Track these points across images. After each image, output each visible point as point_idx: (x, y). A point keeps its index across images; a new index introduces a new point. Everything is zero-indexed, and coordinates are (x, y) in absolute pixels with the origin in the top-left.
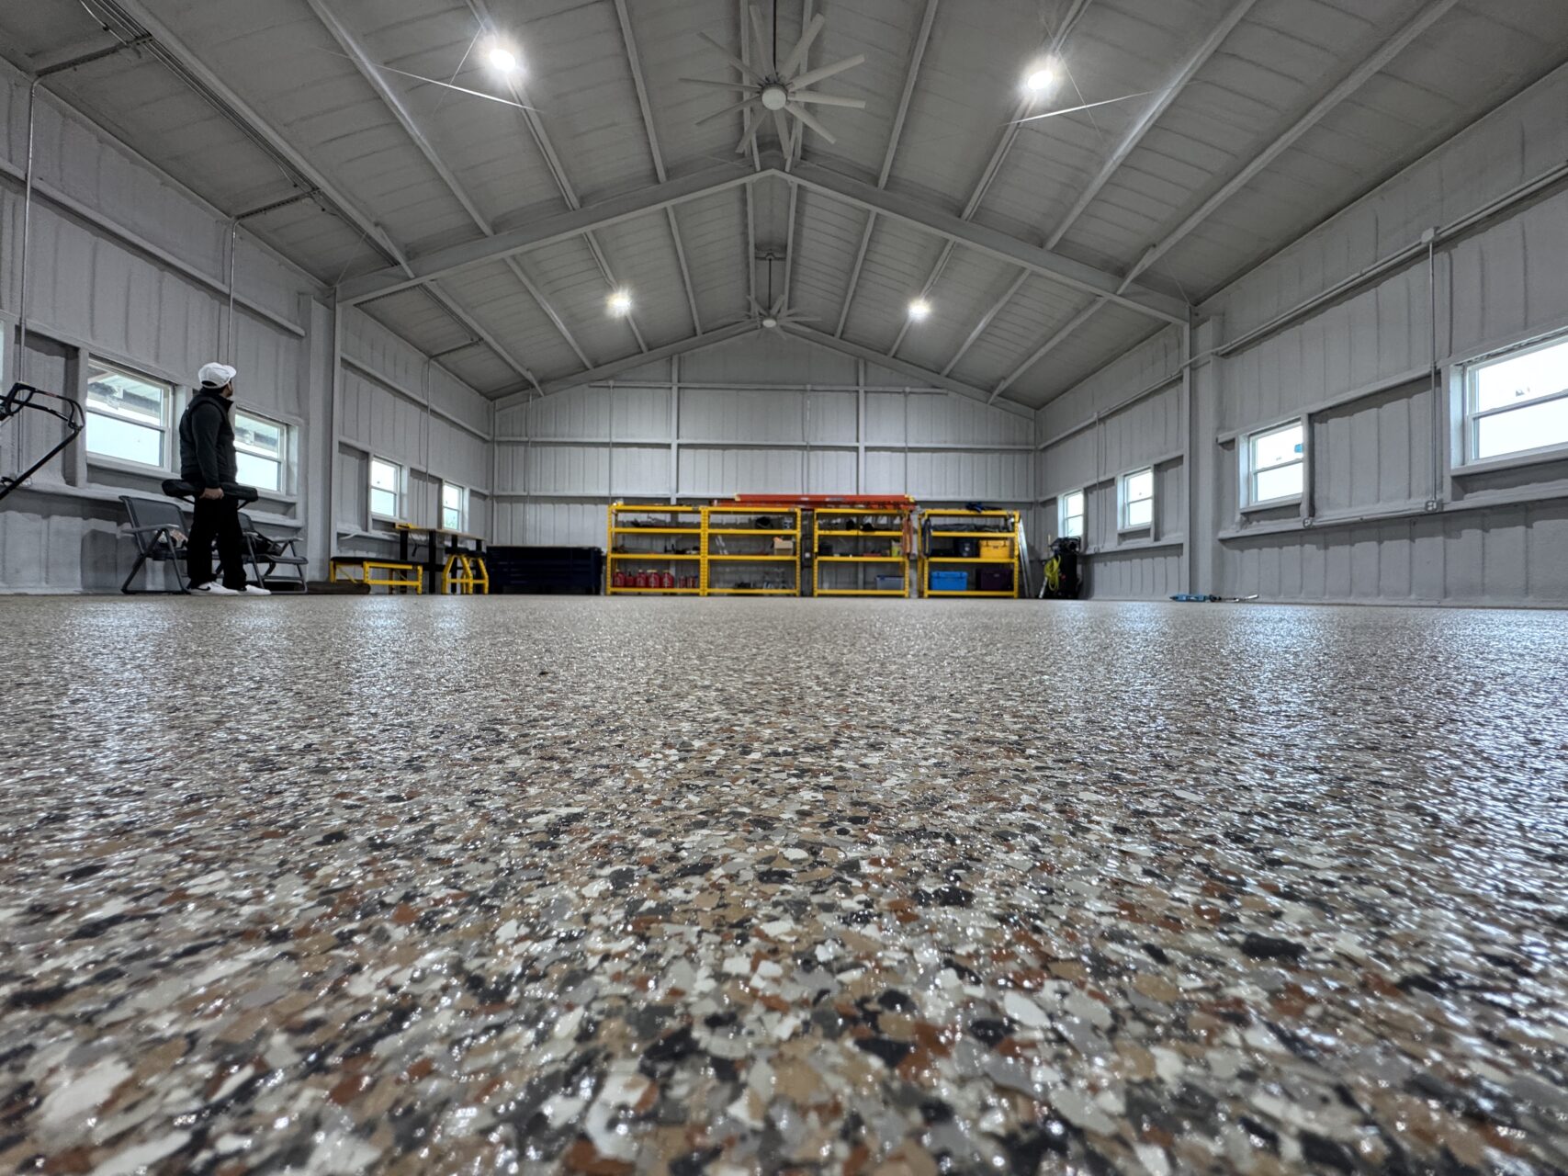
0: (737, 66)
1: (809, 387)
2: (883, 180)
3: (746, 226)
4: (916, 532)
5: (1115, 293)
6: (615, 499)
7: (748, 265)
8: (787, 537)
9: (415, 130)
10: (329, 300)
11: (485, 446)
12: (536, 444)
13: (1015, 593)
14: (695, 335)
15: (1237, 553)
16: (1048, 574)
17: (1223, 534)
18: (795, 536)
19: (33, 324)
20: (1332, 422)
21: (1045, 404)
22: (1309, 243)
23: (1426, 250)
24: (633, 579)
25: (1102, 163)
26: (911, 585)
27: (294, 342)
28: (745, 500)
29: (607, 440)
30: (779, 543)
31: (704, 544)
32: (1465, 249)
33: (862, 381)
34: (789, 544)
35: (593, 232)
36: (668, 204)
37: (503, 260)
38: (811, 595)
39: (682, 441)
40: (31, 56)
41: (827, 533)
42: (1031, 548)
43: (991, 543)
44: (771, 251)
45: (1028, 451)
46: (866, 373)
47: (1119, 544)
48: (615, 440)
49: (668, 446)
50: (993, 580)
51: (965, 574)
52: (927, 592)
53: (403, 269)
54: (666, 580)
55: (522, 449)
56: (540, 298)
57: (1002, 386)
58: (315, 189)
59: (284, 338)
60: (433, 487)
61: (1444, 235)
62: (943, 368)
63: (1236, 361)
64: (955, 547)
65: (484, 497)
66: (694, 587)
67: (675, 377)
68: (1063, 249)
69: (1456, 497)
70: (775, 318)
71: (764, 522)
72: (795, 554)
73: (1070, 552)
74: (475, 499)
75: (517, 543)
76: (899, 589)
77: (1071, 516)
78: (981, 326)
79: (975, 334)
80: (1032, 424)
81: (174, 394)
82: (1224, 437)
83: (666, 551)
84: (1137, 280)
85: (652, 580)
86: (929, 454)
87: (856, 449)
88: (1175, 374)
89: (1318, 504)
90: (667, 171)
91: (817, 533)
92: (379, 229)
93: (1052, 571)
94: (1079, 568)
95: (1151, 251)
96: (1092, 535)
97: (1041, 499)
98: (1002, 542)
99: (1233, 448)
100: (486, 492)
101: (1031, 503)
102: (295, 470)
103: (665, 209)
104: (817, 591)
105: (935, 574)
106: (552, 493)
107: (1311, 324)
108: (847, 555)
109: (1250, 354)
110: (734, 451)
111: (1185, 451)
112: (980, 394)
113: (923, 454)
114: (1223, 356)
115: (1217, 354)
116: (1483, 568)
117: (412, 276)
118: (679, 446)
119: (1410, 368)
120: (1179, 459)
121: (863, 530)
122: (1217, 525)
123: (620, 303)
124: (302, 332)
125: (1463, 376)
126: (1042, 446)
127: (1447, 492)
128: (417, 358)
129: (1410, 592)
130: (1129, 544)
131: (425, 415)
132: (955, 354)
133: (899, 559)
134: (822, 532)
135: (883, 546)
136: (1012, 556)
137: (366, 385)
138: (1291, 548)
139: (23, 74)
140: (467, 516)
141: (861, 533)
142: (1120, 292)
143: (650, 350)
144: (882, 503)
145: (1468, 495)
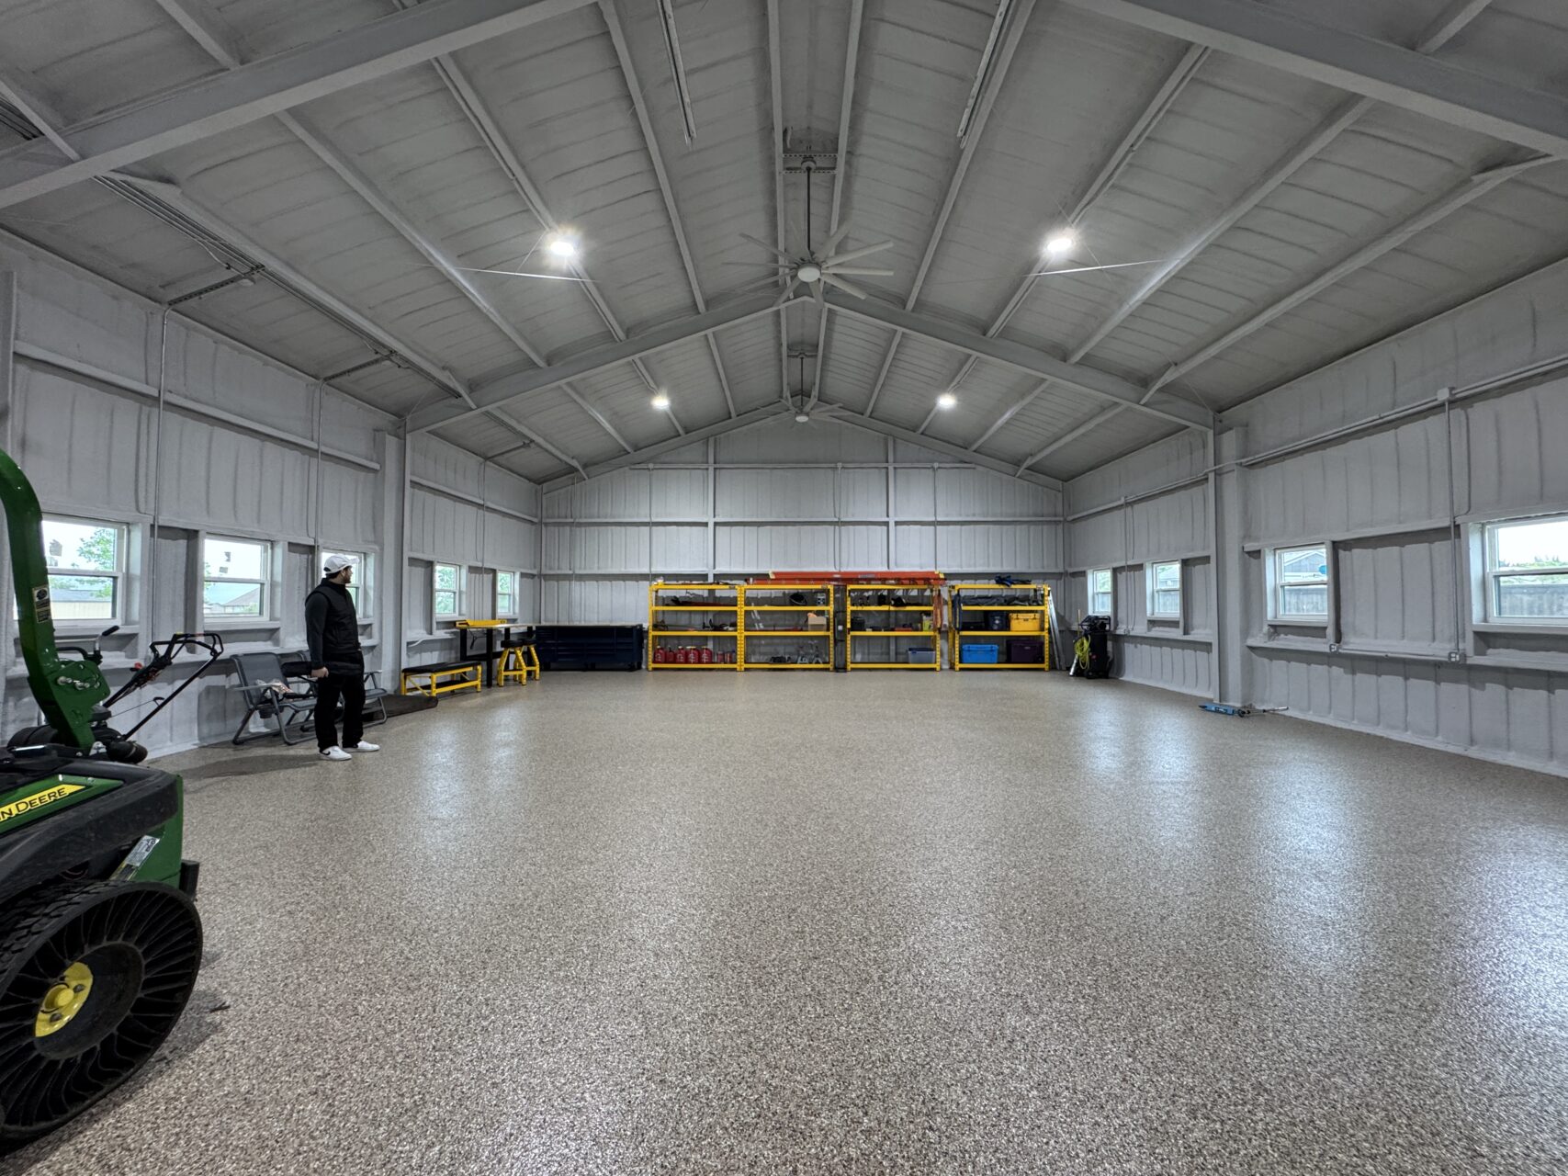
0: (775, 252)
1: (840, 465)
2: (910, 305)
3: (780, 332)
4: (946, 603)
5: (1138, 403)
6: (655, 576)
7: (781, 360)
8: (819, 613)
9: (483, 303)
10: (400, 432)
11: (534, 527)
12: (580, 525)
13: (1045, 665)
14: (730, 418)
15: (1266, 661)
16: (1078, 653)
17: (1251, 642)
18: (828, 611)
19: (164, 520)
20: (1356, 551)
21: (1073, 477)
22: (1328, 376)
23: (1442, 405)
24: (675, 657)
25: (1121, 302)
26: (942, 655)
27: (371, 475)
28: (781, 578)
29: (647, 520)
30: (813, 619)
31: (741, 621)
32: (1480, 411)
33: (891, 458)
34: (822, 620)
35: (640, 359)
36: (709, 332)
37: (559, 387)
38: (844, 669)
39: (718, 519)
40: (162, 287)
41: (860, 608)
42: (1060, 618)
43: (1021, 616)
44: (803, 349)
45: (1056, 523)
46: (894, 448)
47: (1149, 630)
48: (654, 520)
49: (706, 524)
50: (1023, 653)
51: (996, 647)
52: (958, 666)
53: (464, 400)
54: (705, 656)
55: (568, 529)
56: (586, 406)
57: (1029, 462)
58: (392, 352)
59: (362, 475)
60: (488, 577)
61: (1458, 396)
62: (971, 444)
63: (1261, 473)
64: (985, 621)
65: (533, 576)
66: (731, 662)
67: (711, 459)
68: (1086, 361)
69: (1479, 652)
70: (807, 414)
71: (797, 598)
72: (828, 630)
73: (1099, 630)
74: (525, 579)
75: (564, 623)
76: (930, 662)
77: (1098, 593)
78: (1007, 415)
79: (1000, 422)
80: (1060, 495)
81: (272, 548)
82: (1250, 546)
83: (704, 628)
84: (1161, 390)
85: (691, 656)
86: (958, 527)
87: (887, 524)
88: (1200, 476)
89: (1343, 629)
90: (707, 303)
91: (850, 608)
92: (447, 373)
93: (1083, 649)
94: (1110, 644)
95: (1172, 368)
96: (1121, 615)
97: (1071, 570)
98: (1032, 615)
99: (1259, 557)
100: (535, 572)
101: (1061, 574)
102: (371, 593)
103: (706, 335)
104: (850, 666)
105: (965, 647)
106: (595, 571)
107: (1332, 452)
108: (880, 630)
109: (1274, 469)
110: (768, 527)
111: (1212, 552)
112: (1010, 468)
113: (951, 527)
114: (1247, 466)
115: (1241, 464)
116: (1508, 724)
117: (474, 407)
118: (716, 524)
119: (1430, 517)
120: (1206, 560)
121: (894, 605)
122: (1246, 632)
123: (661, 403)
124: (377, 466)
125: (1483, 534)
126: (1070, 518)
127: (1468, 645)
128: (473, 462)
129: (1437, 734)
130: (1157, 632)
131: (481, 512)
132: (982, 435)
133: (932, 633)
134: (854, 608)
135: (914, 622)
136: (1042, 629)
137: (429, 497)
138: (1320, 667)
139: (157, 305)
140: (517, 598)
141: (892, 608)
142: (1142, 402)
143: (687, 433)
144: (913, 579)
145: (1490, 651)
